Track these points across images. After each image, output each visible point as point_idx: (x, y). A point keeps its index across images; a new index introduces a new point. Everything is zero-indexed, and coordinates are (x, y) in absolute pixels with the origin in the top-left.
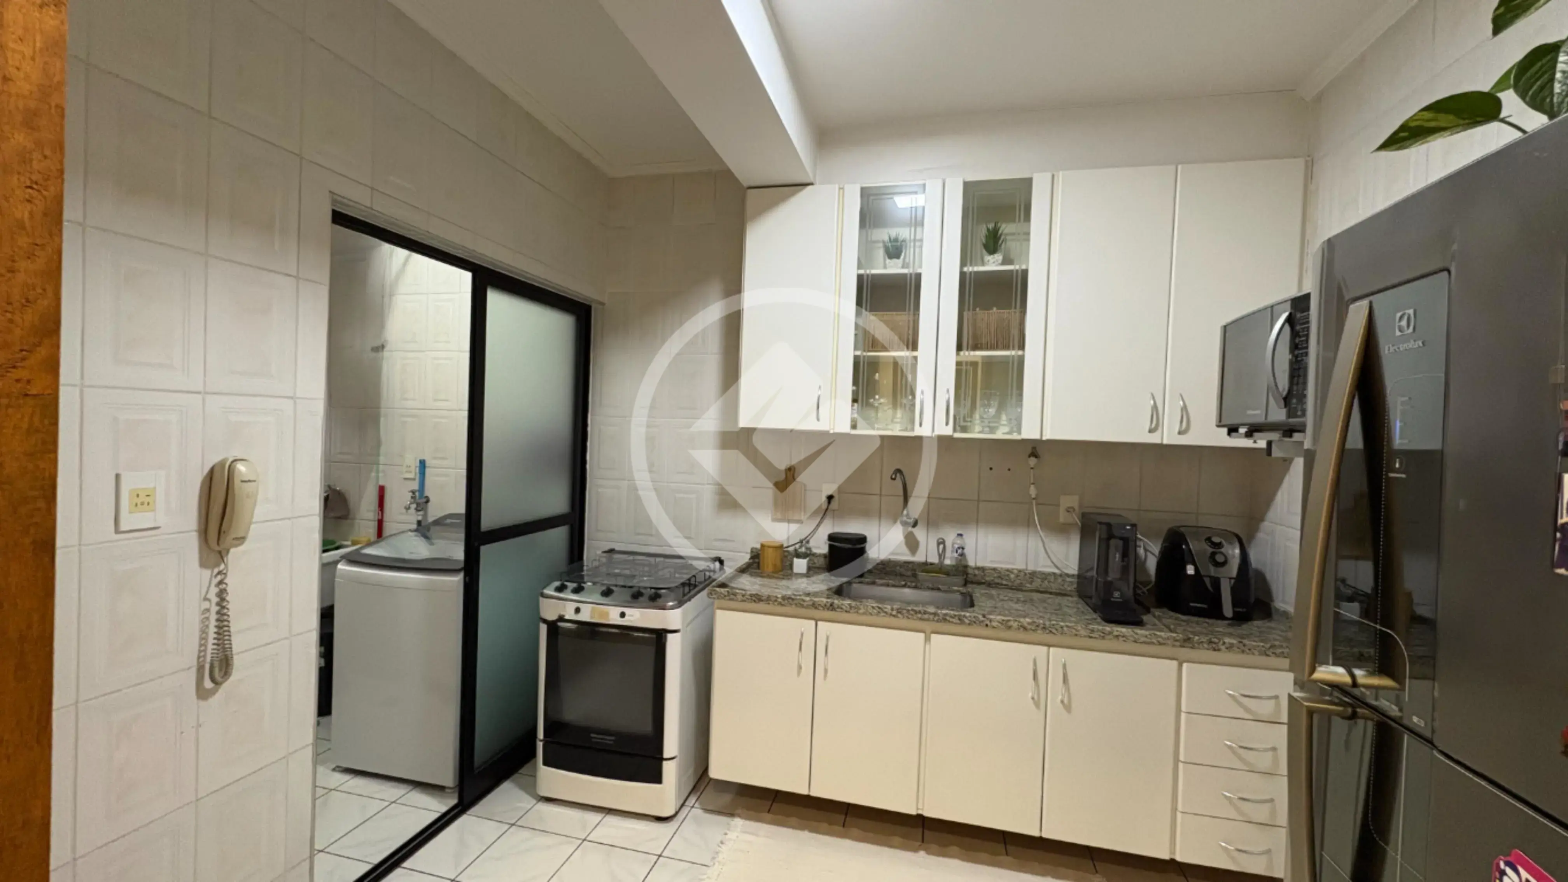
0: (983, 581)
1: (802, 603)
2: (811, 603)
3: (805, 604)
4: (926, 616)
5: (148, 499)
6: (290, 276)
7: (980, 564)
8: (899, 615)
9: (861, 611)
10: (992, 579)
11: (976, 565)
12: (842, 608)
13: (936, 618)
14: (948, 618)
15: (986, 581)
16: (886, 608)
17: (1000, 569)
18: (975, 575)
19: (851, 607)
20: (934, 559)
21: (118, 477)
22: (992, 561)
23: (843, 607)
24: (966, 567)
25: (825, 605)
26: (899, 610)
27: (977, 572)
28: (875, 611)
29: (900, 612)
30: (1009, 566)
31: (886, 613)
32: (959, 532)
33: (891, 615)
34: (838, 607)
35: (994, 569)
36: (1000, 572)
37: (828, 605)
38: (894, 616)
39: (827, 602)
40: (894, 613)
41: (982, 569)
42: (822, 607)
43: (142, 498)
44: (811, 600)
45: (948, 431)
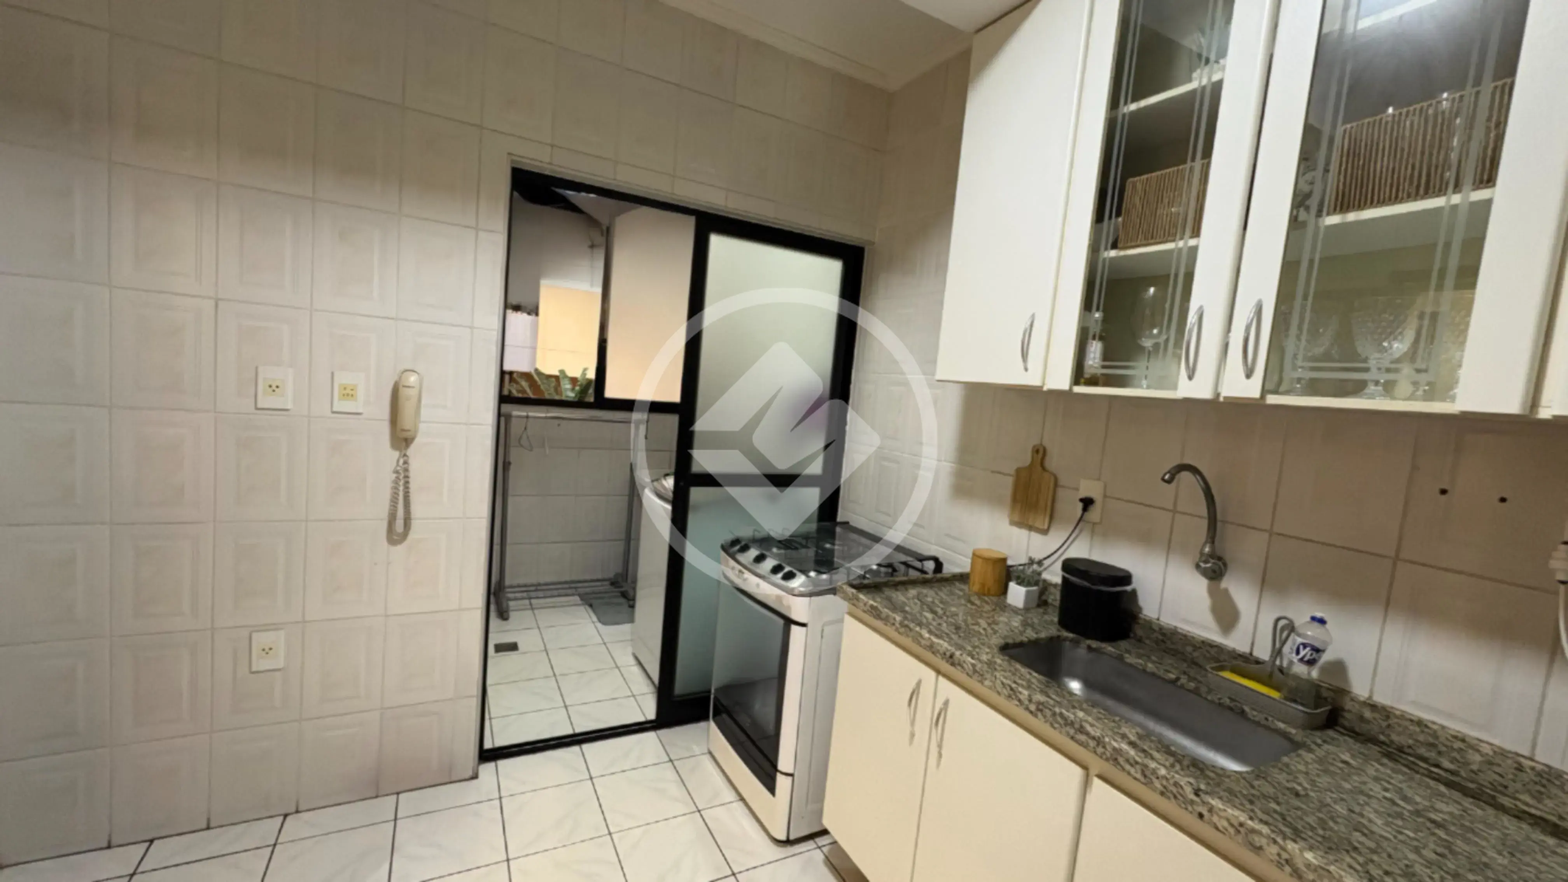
0: (1382, 738)
1: (919, 638)
2: (928, 643)
3: (923, 642)
4: (1083, 738)
5: (351, 392)
6: (468, 227)
7: (1381, 698)
8: (1039, 714)
9: (987, 683)
10: (1411, 742)
11: (1370, 698)
12: (963, 667)
13: (1100, 750)
14: (1121, 760)
15: (1392, 742)
16: (1020, 693)
17: (1435, 727)
18: (1362, 718)
19: (975, 671)
20: (1263, 652)
21: (333, 374)
22: (1413, 703)
23: (965, 665)
24: (1343, 692)
25: (945, 654)
26: (1041, 707)
27: (1368, 714)
28: (1005, 691)
29: (1041, 711)
30: (1472, 733)
31: (1020, 700)
32: (1319, 615)
33: (1027, 709)
34: (959, 664)
35: (1420, 723)
36: (1435, 735)
37: (948, 654)
38: (1031, 712)
39: (947, 650)
40: (1033, 707)
41: (1385, 712)
42: (941, 654)
43: (348, 391)
44: (930, 639)
45: (1251, 389)
